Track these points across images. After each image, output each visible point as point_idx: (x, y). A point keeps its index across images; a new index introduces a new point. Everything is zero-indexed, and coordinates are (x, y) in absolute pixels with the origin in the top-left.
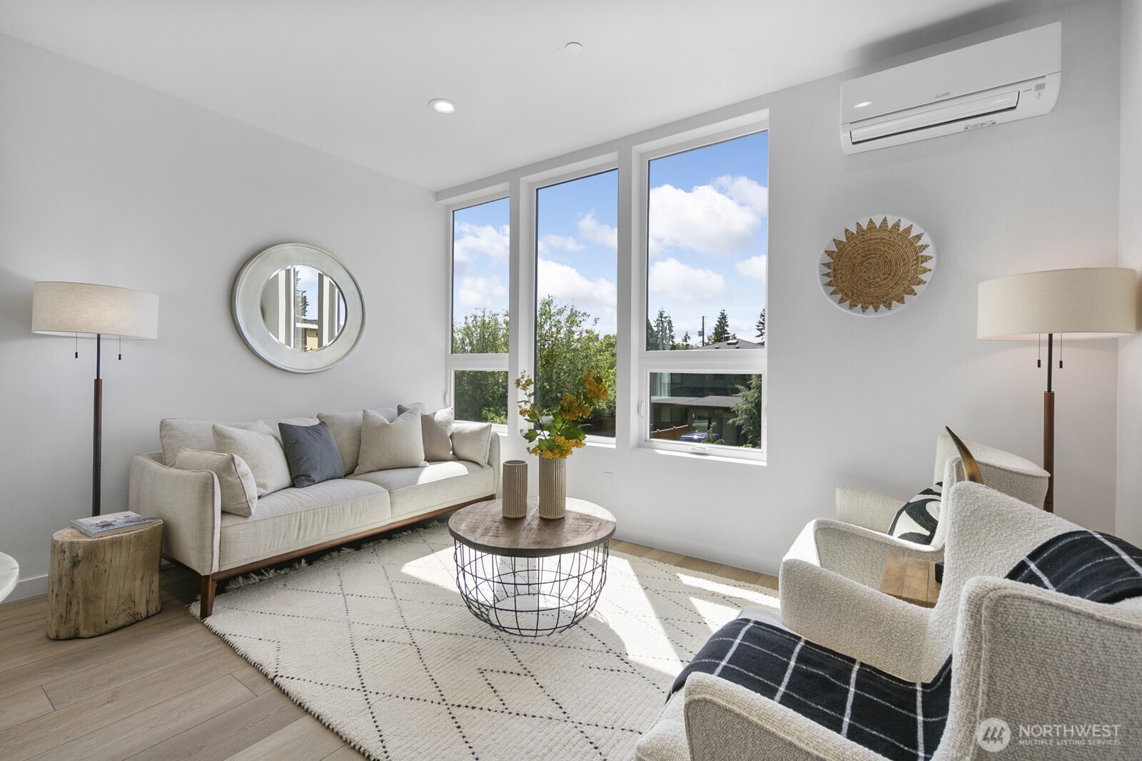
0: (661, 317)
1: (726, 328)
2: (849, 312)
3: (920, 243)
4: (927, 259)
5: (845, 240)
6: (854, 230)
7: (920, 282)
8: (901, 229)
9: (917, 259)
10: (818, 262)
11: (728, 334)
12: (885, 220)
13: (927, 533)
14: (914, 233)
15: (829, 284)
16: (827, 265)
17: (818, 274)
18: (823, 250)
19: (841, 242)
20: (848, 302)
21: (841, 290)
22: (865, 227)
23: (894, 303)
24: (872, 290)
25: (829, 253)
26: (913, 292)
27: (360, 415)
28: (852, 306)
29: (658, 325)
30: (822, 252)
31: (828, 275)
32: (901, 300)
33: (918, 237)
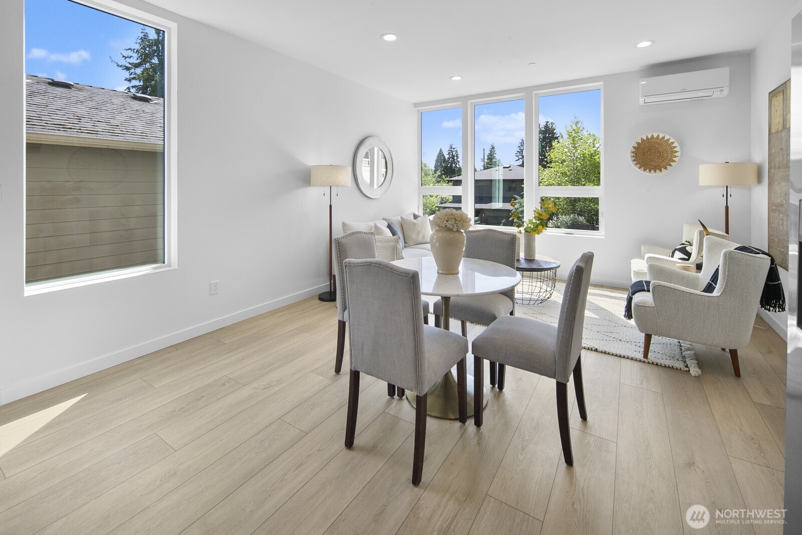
0: (451, 148)
1: (495, 155)
2: (644, 172)
3: (673, 145)
4: (676, 152)
5: (640, 142)
6: (645, 138)
7: (674, 161)
8: (665, 139)
9: (672, 151)
10: (629, 151)
11: (496, 159)
12: (659, 135)
13: (687, 258)
14: (671, 141)
15: (634, 160)
16: (633, 152)
17: (629, 156)
18: (632, 146)
19: (639, 143)
20: (643, 168)
21: (639, 163)
22: (649, 137)
23: (663, 169)
24: (652, 163)
25: (634, 147)
26: (670, 165)
27: (399, 218)
28: (645, 170)
29: (449, 154)
30: (631, 147)
31: (633, 156)
32: (666, 168)
33: (673, 143)
